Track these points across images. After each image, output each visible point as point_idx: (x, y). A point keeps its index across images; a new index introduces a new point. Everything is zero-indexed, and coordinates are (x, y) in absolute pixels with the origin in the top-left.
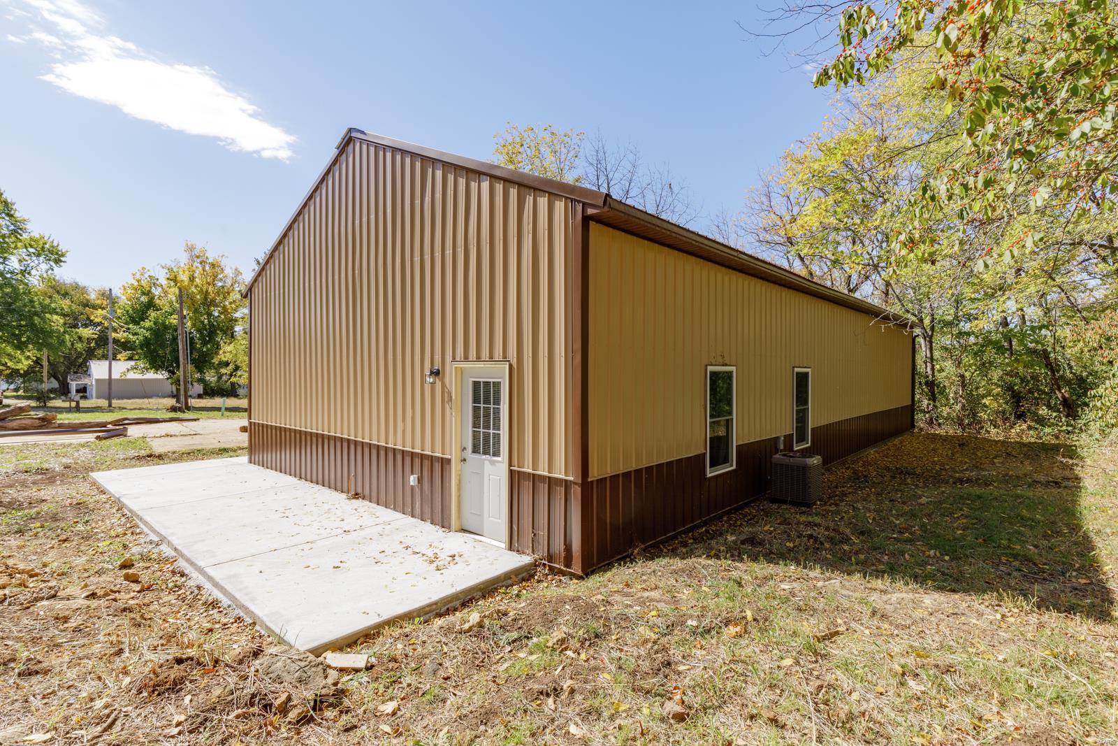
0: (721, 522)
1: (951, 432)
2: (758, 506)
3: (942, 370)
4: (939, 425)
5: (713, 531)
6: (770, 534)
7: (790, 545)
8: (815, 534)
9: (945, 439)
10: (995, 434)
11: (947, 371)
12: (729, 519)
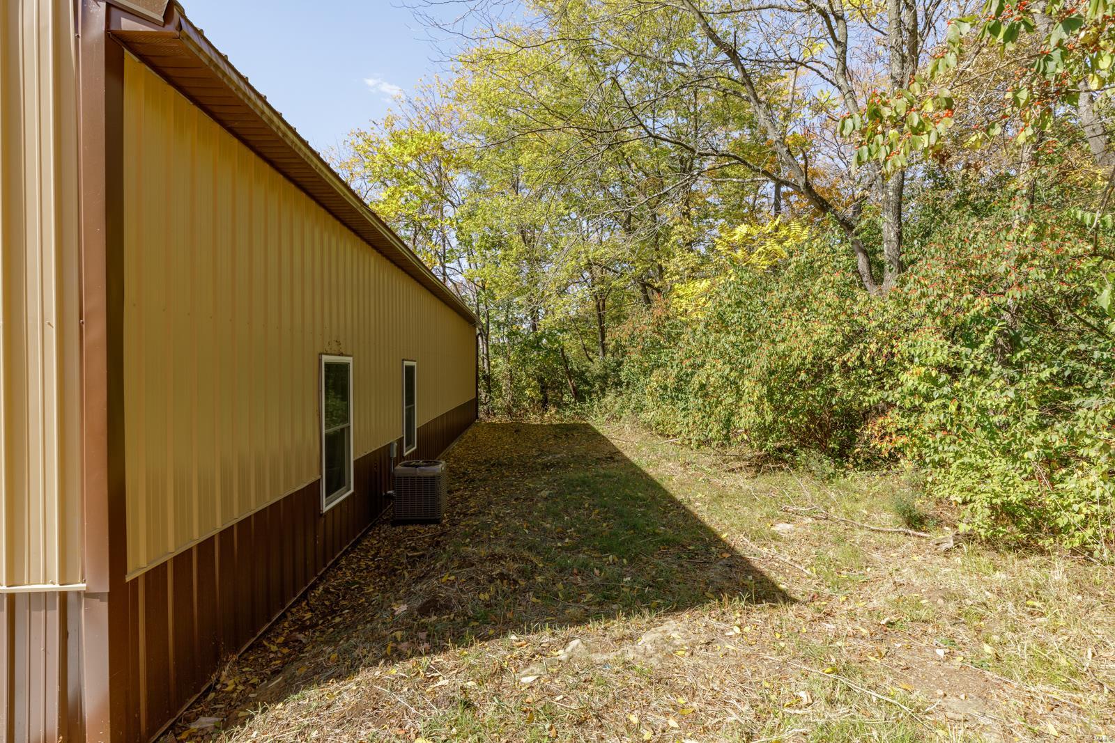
0: (340, 569)
1: (503, 421)
2: (379, 534)
3: (497, 366)
4: (494, 414)
5: (334, 587)
6: (452, 585)
7: (485, 597)
8: (505, 571)
9: (503, 427)
10: (533, 419)
11: (500, 366)
12: (349, 562)
